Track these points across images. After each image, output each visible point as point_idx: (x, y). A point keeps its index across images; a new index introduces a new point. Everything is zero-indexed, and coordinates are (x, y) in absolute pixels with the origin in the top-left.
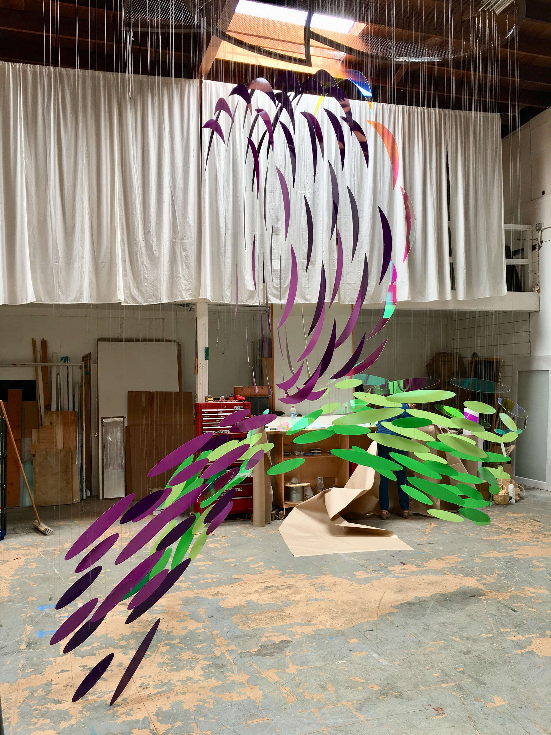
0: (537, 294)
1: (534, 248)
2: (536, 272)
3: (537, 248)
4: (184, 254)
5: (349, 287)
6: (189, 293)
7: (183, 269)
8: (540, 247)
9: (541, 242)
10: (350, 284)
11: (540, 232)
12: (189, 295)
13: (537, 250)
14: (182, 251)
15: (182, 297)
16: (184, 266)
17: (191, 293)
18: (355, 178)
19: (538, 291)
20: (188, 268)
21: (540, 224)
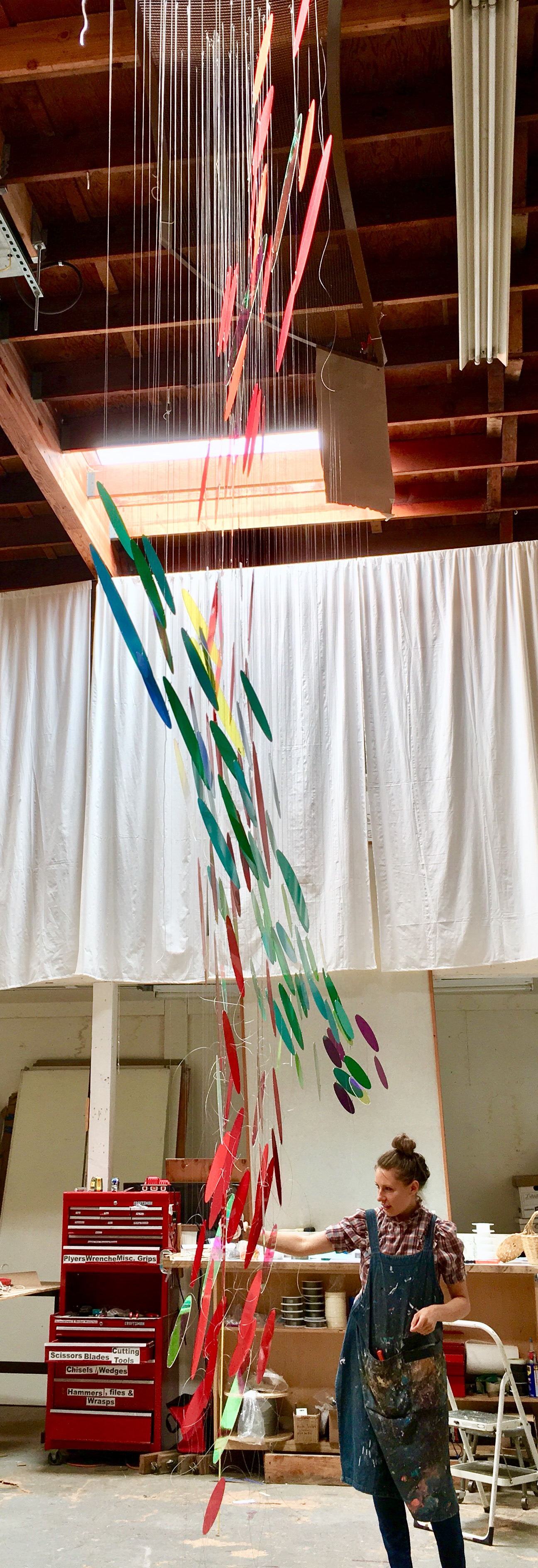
4: (50, 891)
5: (403, 933)
6: (57, 966)
7: (48, 921)
10: (404, 928)
12: (57, 969)
14: (48, 887)
15: (44, 975)
16: (51, 916)
17: (62, 965)
18: (412, 705)
20: (57, 918)
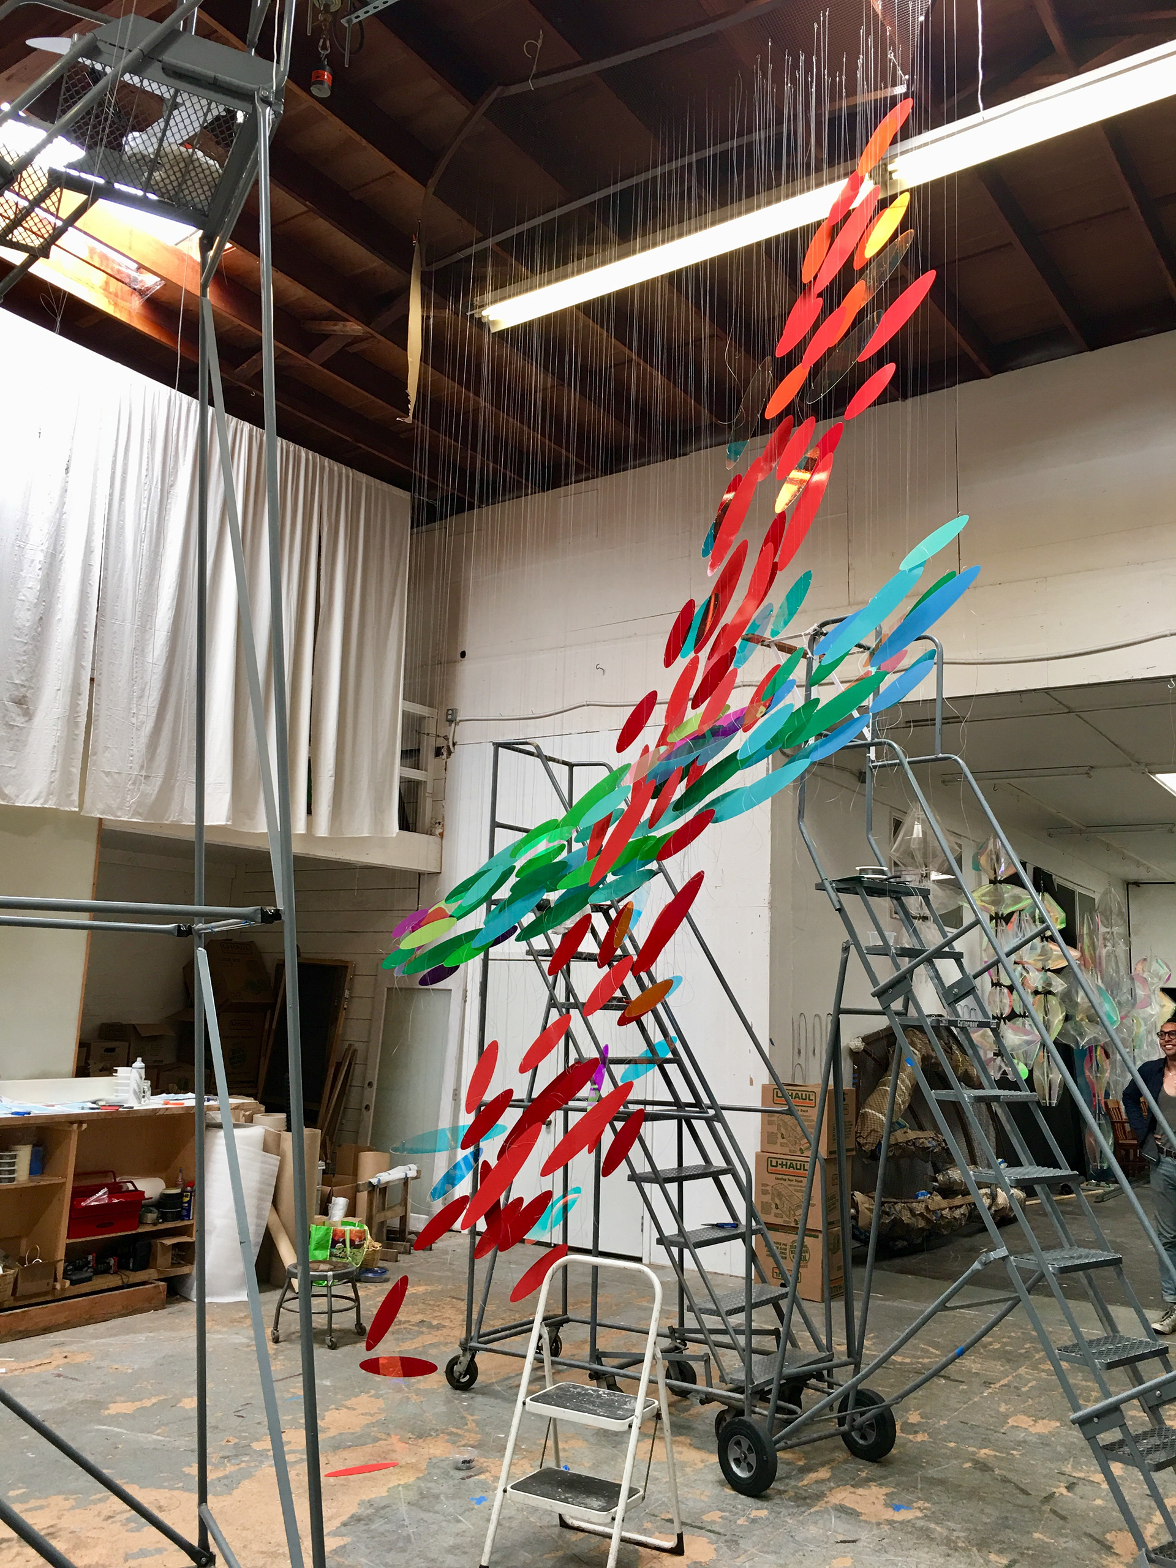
0: (437, 839)
1: (438, 752)
2: (439, 799)
3: (445, 754)
5: (106, 779)
8: (450, 753)
9: (454, 744)
10: (108, 774)
11: (453, 725)
13: (444, 756)
19: (442, 835)
21: (454, 711)
